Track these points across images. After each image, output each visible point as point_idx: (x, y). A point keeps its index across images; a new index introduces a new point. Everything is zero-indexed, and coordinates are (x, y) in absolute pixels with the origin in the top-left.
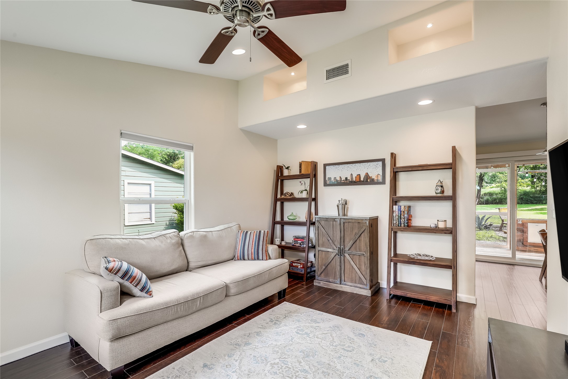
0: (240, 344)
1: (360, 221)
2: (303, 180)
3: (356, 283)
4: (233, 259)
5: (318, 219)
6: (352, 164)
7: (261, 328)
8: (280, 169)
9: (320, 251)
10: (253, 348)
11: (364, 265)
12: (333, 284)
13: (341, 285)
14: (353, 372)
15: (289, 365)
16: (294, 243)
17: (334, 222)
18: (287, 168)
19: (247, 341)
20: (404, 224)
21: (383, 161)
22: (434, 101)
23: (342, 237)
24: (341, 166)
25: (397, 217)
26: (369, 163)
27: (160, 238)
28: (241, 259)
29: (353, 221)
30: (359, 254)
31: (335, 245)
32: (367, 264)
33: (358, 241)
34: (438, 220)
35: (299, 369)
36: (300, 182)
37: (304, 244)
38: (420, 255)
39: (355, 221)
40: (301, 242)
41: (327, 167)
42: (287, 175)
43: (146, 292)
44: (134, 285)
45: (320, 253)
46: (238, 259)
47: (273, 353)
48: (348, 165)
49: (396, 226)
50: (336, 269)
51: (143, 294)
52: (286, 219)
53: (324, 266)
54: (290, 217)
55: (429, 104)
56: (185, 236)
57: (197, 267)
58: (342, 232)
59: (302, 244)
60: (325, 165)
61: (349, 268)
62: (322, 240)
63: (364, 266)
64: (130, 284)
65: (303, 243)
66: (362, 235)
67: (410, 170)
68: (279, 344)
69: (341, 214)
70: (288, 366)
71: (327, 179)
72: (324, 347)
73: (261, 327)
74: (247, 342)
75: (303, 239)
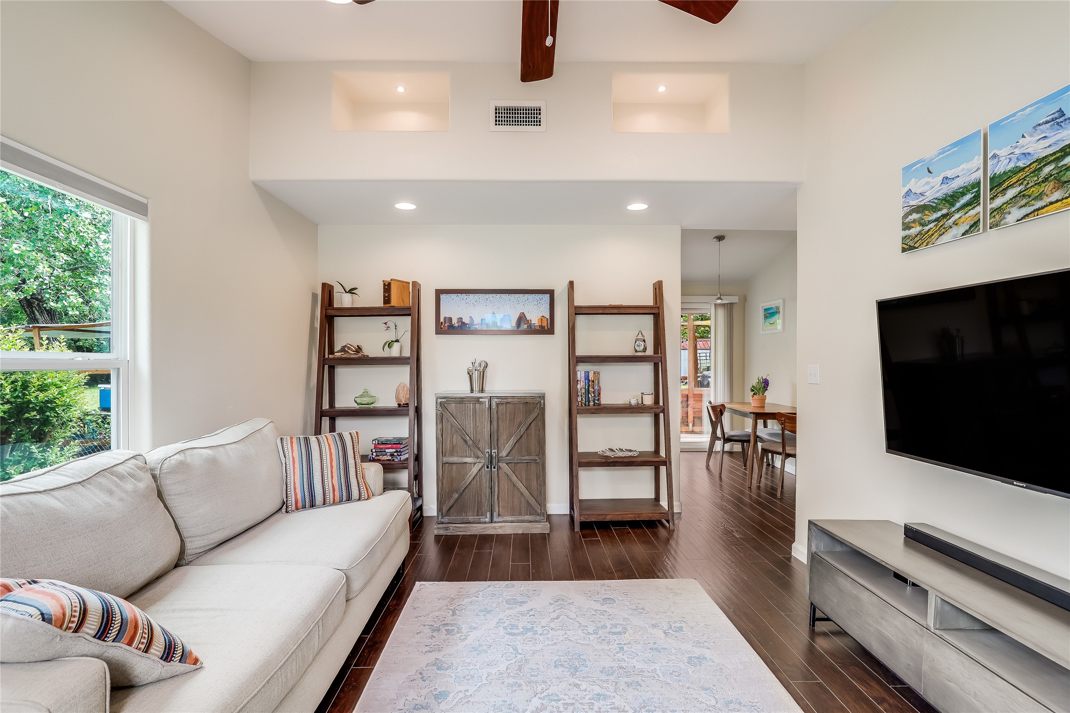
0: (424, 705)
1: (528, 400)
2: (391, 320)
3: (520, 514)
4: (284, 507)
5: (443, 400)
6: (494, 295)
7: (430, 652)
8: (328, 290)
9: (447, 465)
10: (461, 699)
11: (535, 479)
12: (475, 525)
13: (493, 525)
14: (664, 664)
15: (565, 700)
16: (375, 454)
17: (477, 405)
18: (352, 291)
19: (432, 689)
20: (594, 402)
21: (551, 293)
22: (650, 206)
23: (493, 434)
24: (471, 296)
25: (583, 391)
26: (526, 295)
27: (101, 480)
28: (304, 507)
29: (516, 400)
30: (527, 460)
31: (479, 449)
32: (542, 477)
33: (525, 437)
34: (642, 393)
35: (587, 697)
36: (385, 323)
37: (401, 455)
38: (622, 450)
39: (519, 400)
40: (394, 450)
41: (443, 297)
42: (350, 306)
43: (181, 659)
44: (140, 649)
45: (446, 469)
46: (297, 509)
47: (513, 691)
48: (487, 296)
49: (582, 406)
50: (481, 495)
51: (175, 666)
52: (340, 404)
53: (457, 492)
54: (358, 400)
55: (644, 210)
56: (165, 466)
57: (208, 548)
58: (495, 423)
59: (396, 454)
60: (439, 293)
61: (508, 488)
62: (450, 441)
63: (535, 482)
64: (127, 647)
65: (400, 452)
66: (533, 425)
67: (601, 312)
68: (502, 668)
69: (476, 387)
70: (565, 702)
71: (442, 320)
72: (580, 641)
73: (427, 649)
74: (435, 693)
75: (399, 444)
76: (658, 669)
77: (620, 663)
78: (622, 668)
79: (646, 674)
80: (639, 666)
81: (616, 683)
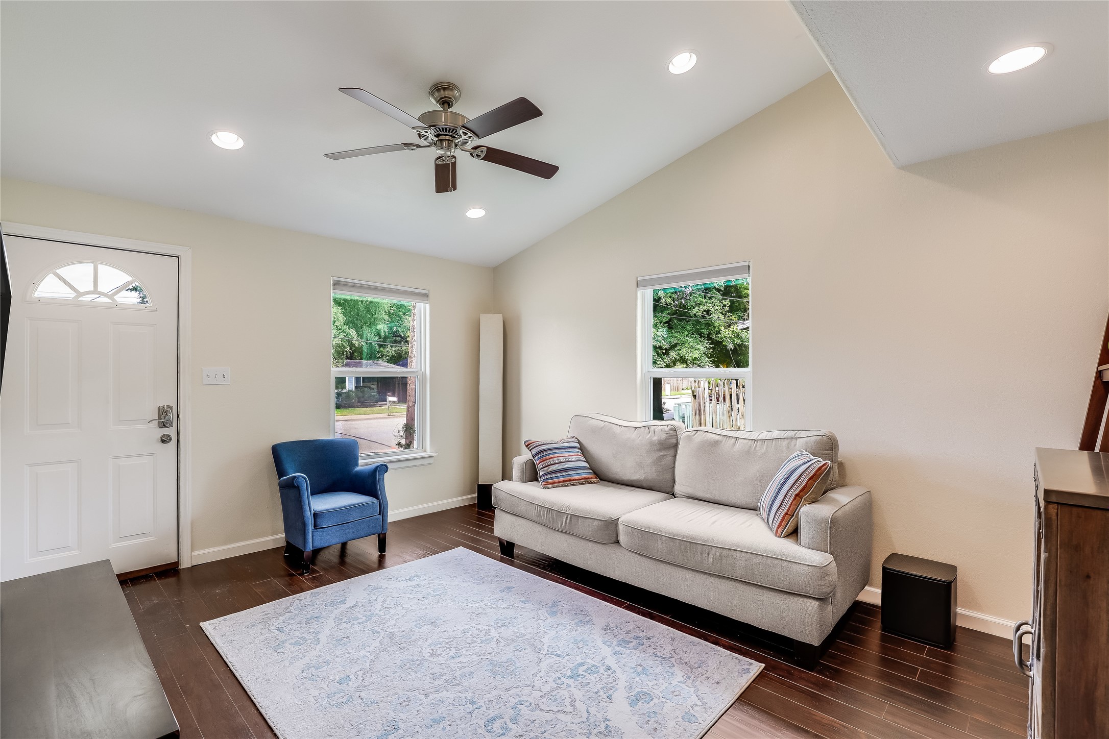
76: (424, 700)
77: (463, 688)
78: (458, 685)
79: (432, 690)
80: (444, 694)
81: (452, 670)
